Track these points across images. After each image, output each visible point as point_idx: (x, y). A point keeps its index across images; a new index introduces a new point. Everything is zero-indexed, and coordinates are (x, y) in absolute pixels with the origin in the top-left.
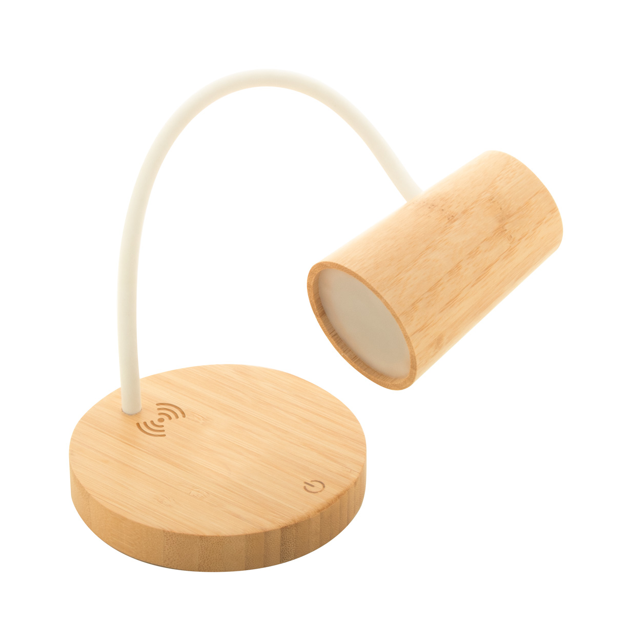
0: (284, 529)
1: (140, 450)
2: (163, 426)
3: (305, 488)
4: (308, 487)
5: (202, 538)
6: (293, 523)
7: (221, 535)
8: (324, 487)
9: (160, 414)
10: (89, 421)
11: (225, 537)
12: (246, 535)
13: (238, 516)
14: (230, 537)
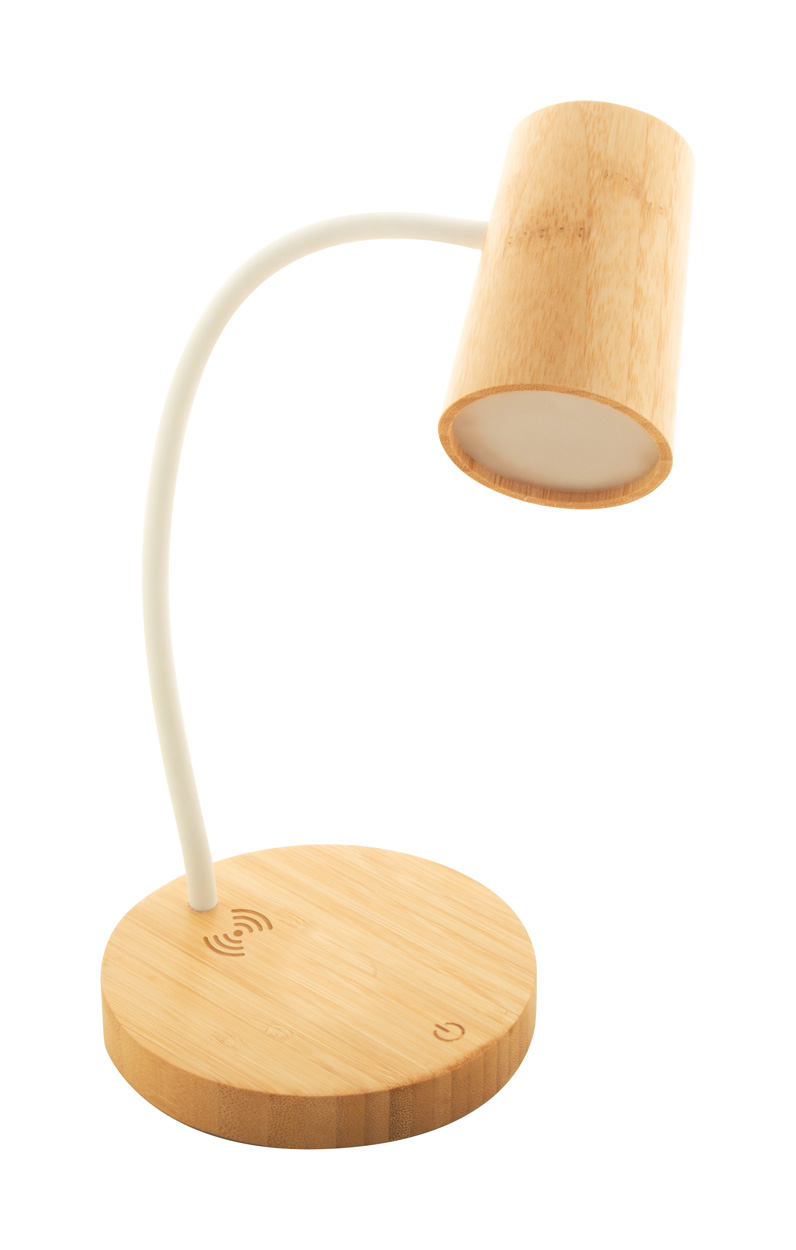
0: (395, 1092)
1: (204, 963)
2: (241, 942)
3: (435, 1033)
4: (440, 1033)
5: (273, 1097)
6: (409, 1083)
7: (300, 1095)
8: (463, 1033)
9: (237, 924)
10: (138, 917)
11: (306, 1099)
12: (338, 1097)
13: (329, 1069)
14: (313, 1099)
